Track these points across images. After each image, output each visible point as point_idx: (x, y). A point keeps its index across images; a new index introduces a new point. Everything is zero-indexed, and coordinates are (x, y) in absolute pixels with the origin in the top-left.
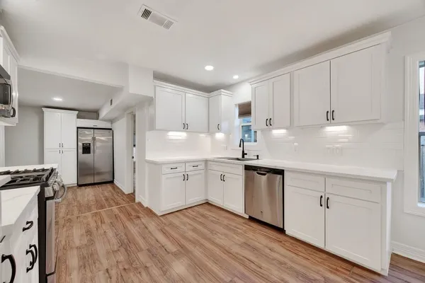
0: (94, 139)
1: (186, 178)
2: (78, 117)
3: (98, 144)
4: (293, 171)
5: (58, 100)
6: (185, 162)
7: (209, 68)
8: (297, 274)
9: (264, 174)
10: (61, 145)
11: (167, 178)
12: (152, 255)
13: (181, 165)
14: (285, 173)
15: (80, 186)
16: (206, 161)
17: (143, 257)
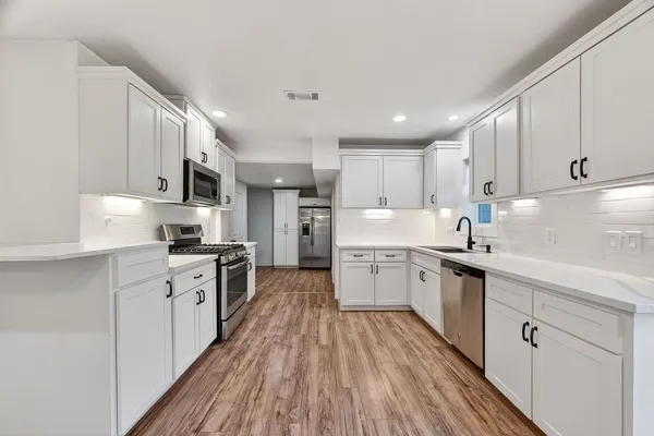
0: (312, 219)
1: (375, 270)
2: (301, 195)
3: (316, 225)
4: (499, 275)
5: (279, 181)
6: (374, 249)
7: (399, 119)
8: (439, 422)
9: (460, 275)
10: (286, 225)
11: (349, 267)
12: (304, 339)
13: (367, 252)
14: (487, 277)
15: (301, 269)
16: (409, 250)
17: (295, 339)
